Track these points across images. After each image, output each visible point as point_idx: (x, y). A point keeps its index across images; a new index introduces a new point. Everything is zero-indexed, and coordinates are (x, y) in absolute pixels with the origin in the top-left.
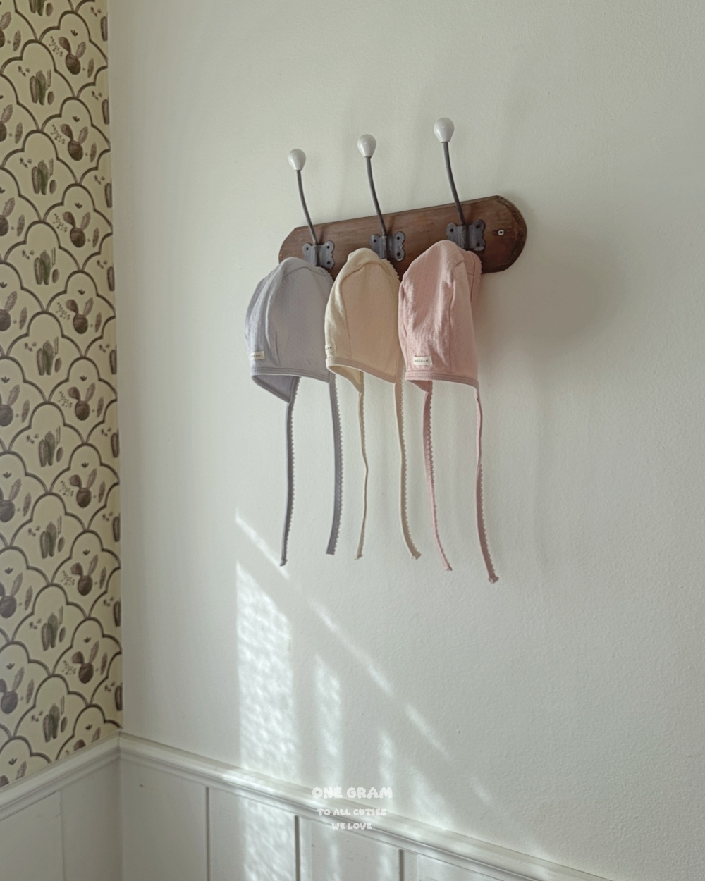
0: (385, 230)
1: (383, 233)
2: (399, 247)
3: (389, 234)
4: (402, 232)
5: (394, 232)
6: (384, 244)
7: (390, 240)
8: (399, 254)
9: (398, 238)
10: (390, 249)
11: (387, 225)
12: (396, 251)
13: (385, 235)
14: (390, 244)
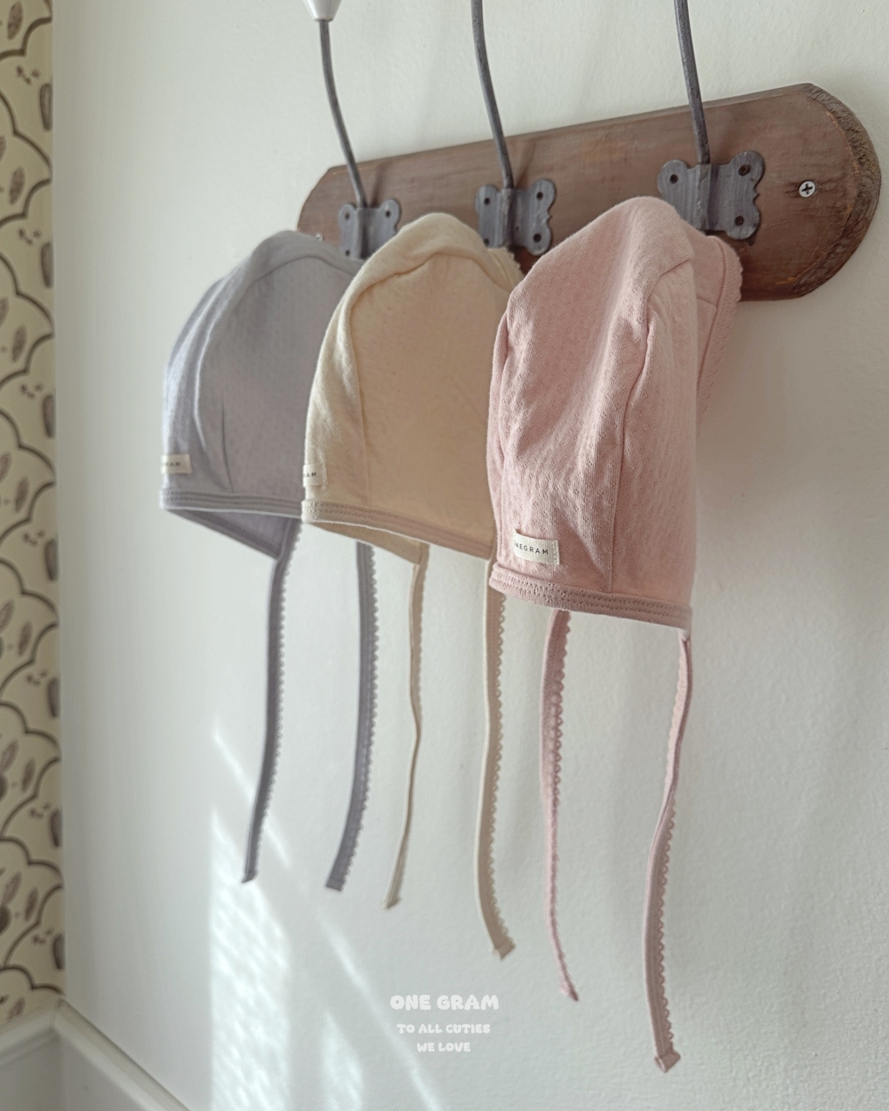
0: (509, 174)
1: (505, 182)
2: (539, 220)
3: (518, 186)
4: (550, 180)
5: (531, 180)
6: (505, 208)
7: (519, 200)
8: (537, 238)
9: (540, 196)
10: (518, 224)
11: (516, 163)
12: (532, 229)
13: (511, 185)
14: (520, 210)
